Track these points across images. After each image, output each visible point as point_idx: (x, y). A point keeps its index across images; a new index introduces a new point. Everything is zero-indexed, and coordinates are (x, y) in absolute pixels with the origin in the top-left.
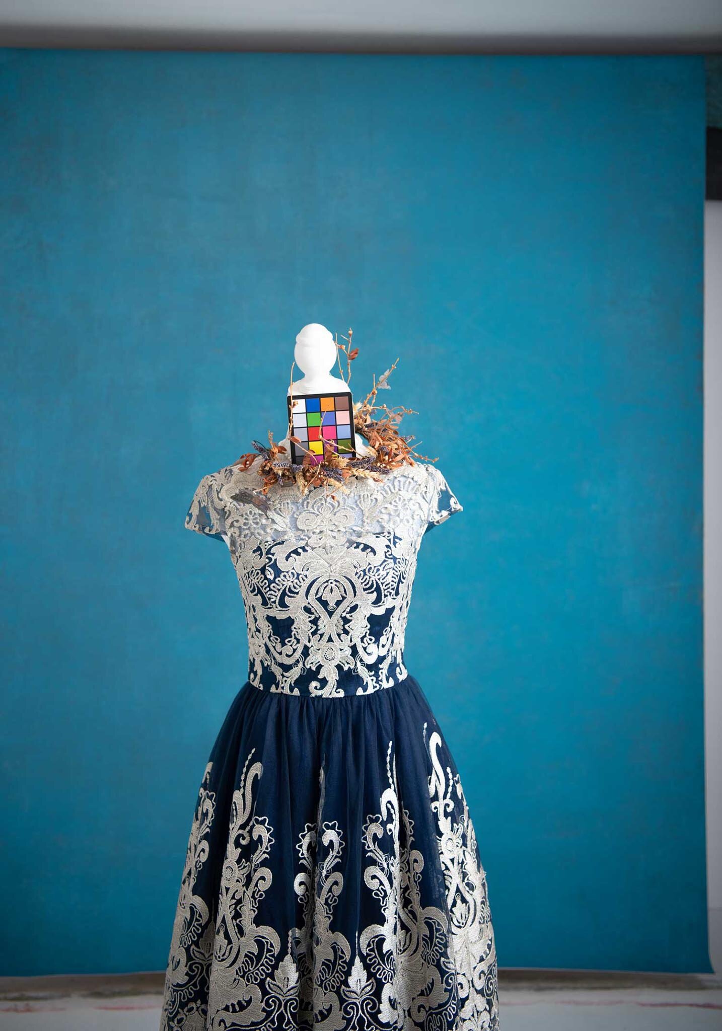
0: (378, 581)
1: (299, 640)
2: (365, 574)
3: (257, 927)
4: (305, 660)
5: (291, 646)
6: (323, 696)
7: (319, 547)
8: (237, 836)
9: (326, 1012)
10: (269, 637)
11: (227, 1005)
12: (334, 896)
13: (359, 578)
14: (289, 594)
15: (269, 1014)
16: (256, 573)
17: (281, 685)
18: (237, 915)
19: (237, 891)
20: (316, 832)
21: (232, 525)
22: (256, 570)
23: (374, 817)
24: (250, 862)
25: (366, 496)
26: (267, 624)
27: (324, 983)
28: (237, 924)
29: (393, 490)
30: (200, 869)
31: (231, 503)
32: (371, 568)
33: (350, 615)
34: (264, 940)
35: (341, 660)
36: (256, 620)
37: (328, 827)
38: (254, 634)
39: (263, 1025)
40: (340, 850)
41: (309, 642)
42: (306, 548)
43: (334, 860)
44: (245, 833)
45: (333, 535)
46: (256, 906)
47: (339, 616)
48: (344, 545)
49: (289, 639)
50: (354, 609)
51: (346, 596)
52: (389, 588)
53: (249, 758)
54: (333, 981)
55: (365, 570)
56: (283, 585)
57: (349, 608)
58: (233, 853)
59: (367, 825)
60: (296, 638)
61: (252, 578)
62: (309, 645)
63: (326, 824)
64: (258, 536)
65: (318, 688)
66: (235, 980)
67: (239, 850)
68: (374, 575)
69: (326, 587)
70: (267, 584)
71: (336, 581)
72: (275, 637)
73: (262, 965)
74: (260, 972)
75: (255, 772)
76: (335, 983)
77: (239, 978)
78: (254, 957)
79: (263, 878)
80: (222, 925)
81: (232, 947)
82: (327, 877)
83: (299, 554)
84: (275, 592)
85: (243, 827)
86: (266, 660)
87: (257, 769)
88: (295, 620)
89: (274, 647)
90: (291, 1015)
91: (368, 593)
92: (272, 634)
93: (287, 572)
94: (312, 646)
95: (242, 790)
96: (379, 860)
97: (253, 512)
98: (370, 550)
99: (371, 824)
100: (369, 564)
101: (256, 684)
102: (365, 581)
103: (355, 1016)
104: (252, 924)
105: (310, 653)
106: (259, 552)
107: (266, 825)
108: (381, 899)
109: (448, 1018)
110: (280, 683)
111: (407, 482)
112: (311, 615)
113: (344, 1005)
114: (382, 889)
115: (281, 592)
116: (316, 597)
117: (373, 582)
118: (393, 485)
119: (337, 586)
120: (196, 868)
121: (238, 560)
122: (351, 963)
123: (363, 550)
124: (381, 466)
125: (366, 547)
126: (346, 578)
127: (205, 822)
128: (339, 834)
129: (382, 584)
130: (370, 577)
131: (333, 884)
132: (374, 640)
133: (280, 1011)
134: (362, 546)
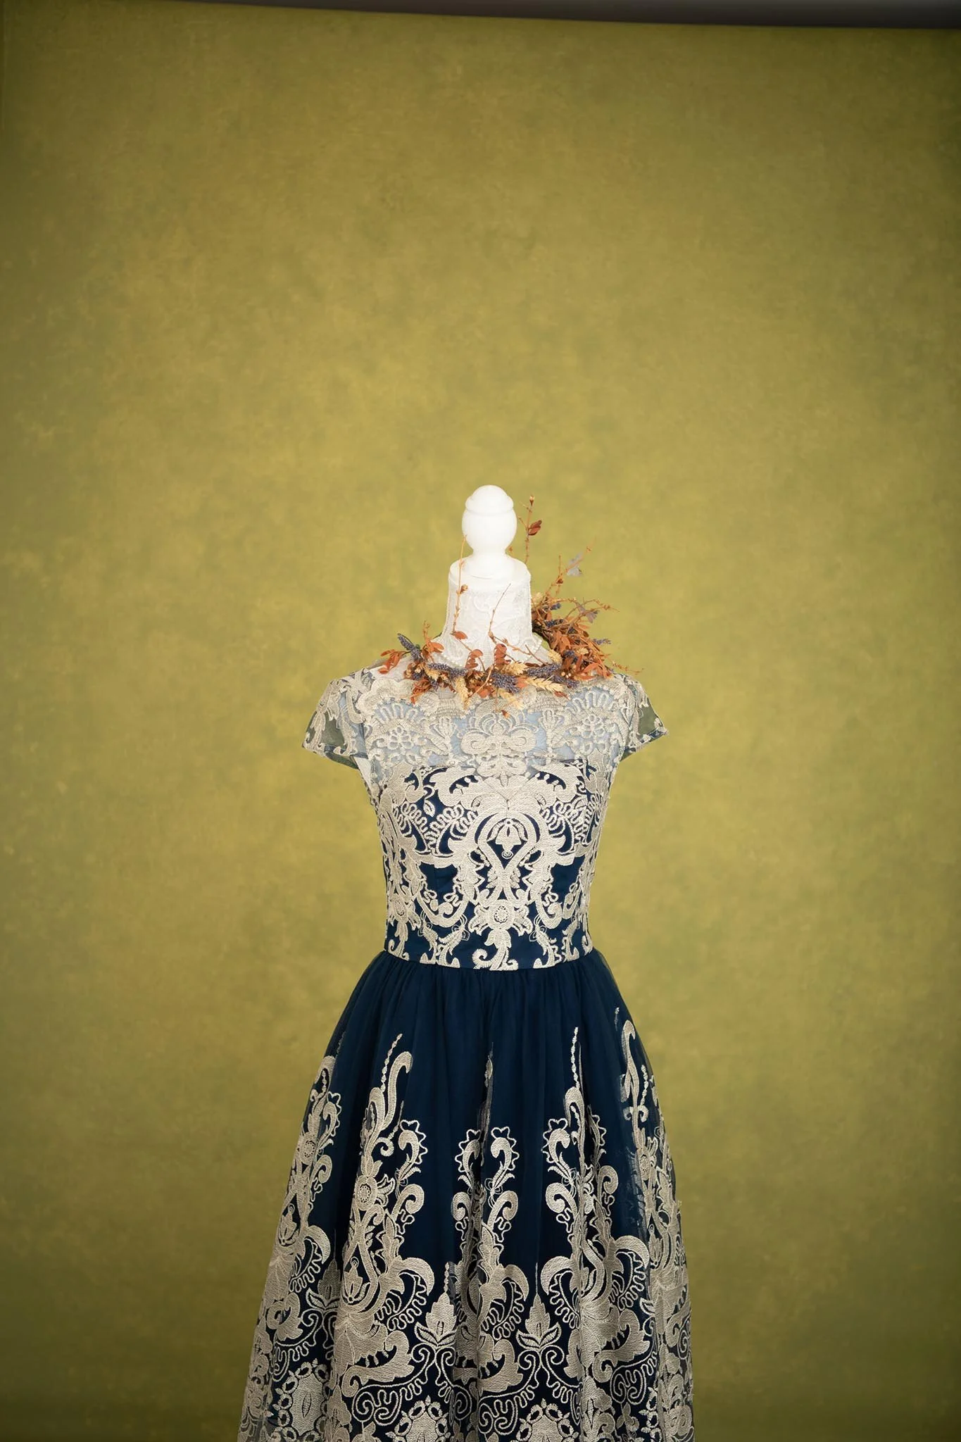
0: (568, 822)
1: (462, 895)
2: (552, 813)
3: (403, 1259)
4: (468, 922)
5: (451, 903)
6: (491, 969)
7: (492, 776)
8: (376, 1145)
9: (497, 1365)
10: (422, 892)
11: (362, 1358)
12: (505, 1221)
13: (544, 817)
14: (454, 836)
15: (418, 1367)
16: (410, 808)
17: (435, 954)
18: (376, 1245)
19: (376, 1215)
20: (481, 1141)
21: (374, 745)
22: (410, 804)
23: (558, 1122)
24: (395, 1179)
25: (549, 713)
26: (421, 874)
27: (494, 1329)
28: (376, 1257)
29: (583, 706)
30: (318, 1192)
31: (372, 717)
32: (559, 805)
33: (530, 864)
34: (412, 1276)
35: (515, 923)
36: (404, 869)
37: (498, 1134)
38: (399, 888)
39: (411, 1381)
40: (513, 1163)
41: (475, 898)
42: (476, 778)
43: (505, 1175)
44: (387, 1141)
45: (510, 762)
46: (402, 1234)
47: (516, 866)
48: (523, 775)
49: (449, 894)
50: (535, 856)
51: (526, 840)
52: (580, 831)
53: (394, 1045)
54: (507, 1325)
55: (552, 807)
56: (446, 824)
57: (529, 855)
58: (370, 1167)
59: (549, 1132)
60: (458, 893)
61: (405, 813)
62: (475, 902)
63: (496, 1130)
64: (410, 760)
65: (484, 958)
66: (374, 1326)
67: (380, 1163)
68: (563, 814)
69: (502, 827)
70: (426, 822)
71: (514, 820)
72: (431, 891)
73: (411, 1306)
74: (407, 1316)
75: (404, 1064)
76: (508, 1327)
77: (380, 1324)
78: (399, 1297)
79: (412, 1198)
80: (354, 1259)
81: (369, 1285)
82: (496, 1197)
83: (466, 785)
84: (436, 832)
85: (384, 1134)
86: (415, 922)
87: (405, 1060)
88: (459, 869)
89: (428, 905)
90: (445, 1369)
91: (554, 837)
92: (426, 888)
93: (452, 808)
94: (479, 904)
95: (383, 1087)
96: (564, 1176)
97: (402, 729)
98: (557, 782)
99: (553, 1130)
100: (558, 800)
101: (399, 952)
102: (552, 821)
103: (534, 1368)
104: (396, 1256)
105: (476, 914)
106: (414, 781)
107: (417, 1131)
108: (567, 1224)
109: (648, 1373)
110: (435, 951)
111: (601, 696)
112: (480, 864)
113: (521, 1355)
114: (568, 1211)
115: (443, 832)
116: (488, 840)
117: (561, 823)
118: (584, 699)
119: (516, 827)
120: (313, 1191)
121: (381, 791)
122: (529, 1303)
123: (549, 781)
124: (567, 677)
125: (552, 778)
126: (528, 816)
127: (327, 1132)
128: (511, 1143)
129: (573, 825)
130: (558, 817)
131: (504, 1206)
132: (557, 898)
133: (431, 1364)
134: (547, 777)
